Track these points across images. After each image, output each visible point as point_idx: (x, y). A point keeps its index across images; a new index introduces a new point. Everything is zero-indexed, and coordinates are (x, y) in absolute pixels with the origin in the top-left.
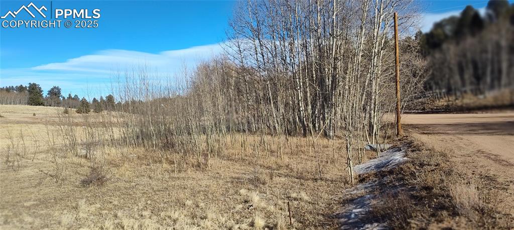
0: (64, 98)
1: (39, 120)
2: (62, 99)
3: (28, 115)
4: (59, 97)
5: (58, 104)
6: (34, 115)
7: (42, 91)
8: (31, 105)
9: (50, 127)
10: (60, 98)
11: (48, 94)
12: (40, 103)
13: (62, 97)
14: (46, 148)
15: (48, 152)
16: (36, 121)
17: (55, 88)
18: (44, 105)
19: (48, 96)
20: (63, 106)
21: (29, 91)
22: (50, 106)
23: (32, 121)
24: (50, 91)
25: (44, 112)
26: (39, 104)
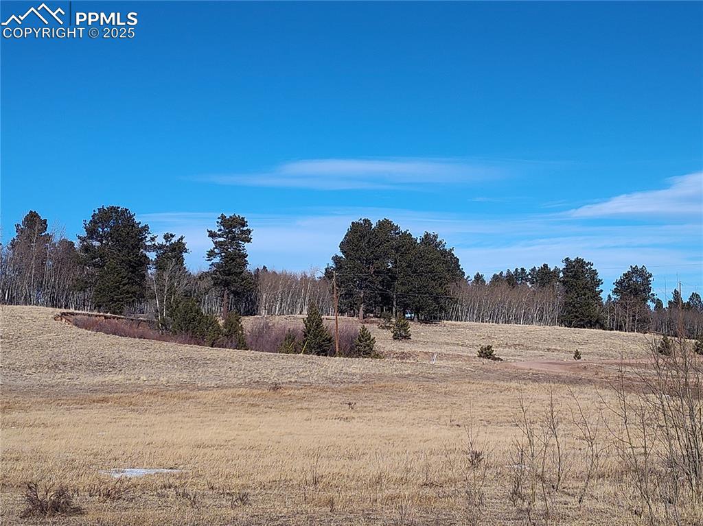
0: (659, 304)
1: (589, 374)
2: (652, 306)
3: (562, 355)
4: (645, 300)
5: (641, 324)
6: (577, 355)
7: (598, 283)
8: (569, 326)
9: (632, 399)
10: (649, 303)
11: (615, 292)
12: (594, 320)
13: (653, 301)
14: (613, 462)
15: (618, 477)
16: (582, 374)
17: (635, 271)
18: (602, 327)
19: (614, 297)
20: (657, 330)
21: (564, 283)
22: (621, 329)
23: (571, 374)
24: (619, 283)
25: (602, 348)
26: (591, 325)
